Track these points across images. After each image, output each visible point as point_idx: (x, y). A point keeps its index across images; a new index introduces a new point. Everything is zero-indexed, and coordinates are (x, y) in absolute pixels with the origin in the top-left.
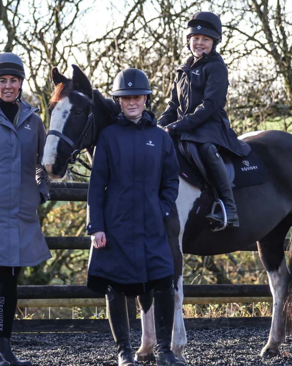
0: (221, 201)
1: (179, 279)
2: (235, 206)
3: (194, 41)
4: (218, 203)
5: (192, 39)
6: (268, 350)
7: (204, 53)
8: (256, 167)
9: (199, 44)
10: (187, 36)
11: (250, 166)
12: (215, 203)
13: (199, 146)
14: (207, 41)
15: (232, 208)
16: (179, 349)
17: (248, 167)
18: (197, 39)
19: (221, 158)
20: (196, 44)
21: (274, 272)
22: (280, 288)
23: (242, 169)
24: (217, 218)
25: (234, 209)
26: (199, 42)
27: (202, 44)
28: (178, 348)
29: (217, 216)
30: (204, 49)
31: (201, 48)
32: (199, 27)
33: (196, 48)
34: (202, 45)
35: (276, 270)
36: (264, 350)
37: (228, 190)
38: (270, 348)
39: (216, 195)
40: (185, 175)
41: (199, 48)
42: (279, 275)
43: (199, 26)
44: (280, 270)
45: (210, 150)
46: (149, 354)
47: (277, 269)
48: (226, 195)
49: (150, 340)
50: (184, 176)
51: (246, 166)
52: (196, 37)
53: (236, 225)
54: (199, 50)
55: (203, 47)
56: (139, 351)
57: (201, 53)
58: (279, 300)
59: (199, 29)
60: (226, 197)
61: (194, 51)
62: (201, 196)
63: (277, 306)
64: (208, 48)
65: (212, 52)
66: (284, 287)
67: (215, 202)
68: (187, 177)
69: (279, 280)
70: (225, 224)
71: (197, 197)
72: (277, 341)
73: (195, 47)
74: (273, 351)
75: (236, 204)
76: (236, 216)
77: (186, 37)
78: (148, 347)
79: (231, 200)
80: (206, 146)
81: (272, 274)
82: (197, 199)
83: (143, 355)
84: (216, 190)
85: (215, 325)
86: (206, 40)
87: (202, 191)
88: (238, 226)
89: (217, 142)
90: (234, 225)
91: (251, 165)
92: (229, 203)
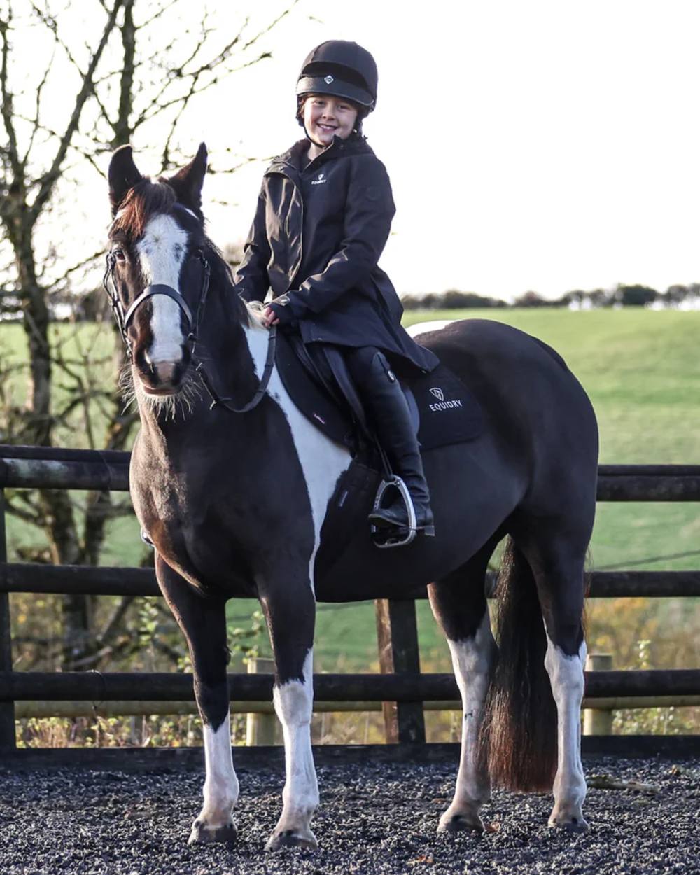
0: (398, 478)
1: (308, 656)
2: (426, 489)
3: (314, 107)
4: (393, 483)
5: (309, 104)
6: (456, 818)
7: (335, 136)
8: (459, 402)
9: (325, 117)
10: (299, 95)
11: (445, 400)
12: (384, 485)
13: (347, 353)
14: (344, 110)
15: (421, 494)
16: (303, 816)
17: (443, 402)
18: (322, 104)
19: (397, 382)
20: (320, 117)
21: (466, 642)
22: (478, 679)
23: (431, 406)
24: (394, 519)
25: (424, 497)
26: (327, 111)
27: (334, 117)
28: (300, 815)
29: (395, 515)
30: (335, 128)
31: (330, 126)
32: (329, 80)
33: (319, 125)
34: (332, 119)
35: (470, 637)
36: (445, 818)
37: (414, 455)
38: (462, 814)
39: (387, 464)
40: (319, 418)
41: (322, 124)
42: (478, 649)
43: (329, 77)
44: (478, 638)
45: (376, 363)
46: (226, 826)
47: (473, 635)
48: (406, 466)
49: (225, 793)
50: (317, 419)
51: (439, 401)
52: (319, 100)
53: (431, 533)
54: (325, 131)
55: (334, 123)
56: (200, 818)
57: (327, 138)
58: (475, 705)
59: (328, 83)
60: (410, 471)
61: (313, 130)
62: (352, 465)
63: (472, 719)
64: (345, 126)
65: (353, 133)
66: (486, 675)
67: (384, 482)
68: (323, 423)
69: (477, 659)
70: (412, 532)
71: (343, 470)
72: (474, 798)
73: (316, 122)
74: (468, 821)
75: (430, 486)
76: (430, 514)
77: (296, 98)
78: (222, 809)
79: (419, 477)
80: (364, 353)
81: (462, 645)
82: (345, 475)
83: (211, 827)
84: (385, 454)
85: (183, 763)
86: (342, 107)
87: (353, 456)
88: (434, 535)
89: (385, 346)
90: (427, 534)
91: (448, 398)
92: (417, 485)
